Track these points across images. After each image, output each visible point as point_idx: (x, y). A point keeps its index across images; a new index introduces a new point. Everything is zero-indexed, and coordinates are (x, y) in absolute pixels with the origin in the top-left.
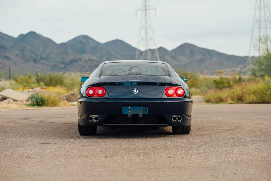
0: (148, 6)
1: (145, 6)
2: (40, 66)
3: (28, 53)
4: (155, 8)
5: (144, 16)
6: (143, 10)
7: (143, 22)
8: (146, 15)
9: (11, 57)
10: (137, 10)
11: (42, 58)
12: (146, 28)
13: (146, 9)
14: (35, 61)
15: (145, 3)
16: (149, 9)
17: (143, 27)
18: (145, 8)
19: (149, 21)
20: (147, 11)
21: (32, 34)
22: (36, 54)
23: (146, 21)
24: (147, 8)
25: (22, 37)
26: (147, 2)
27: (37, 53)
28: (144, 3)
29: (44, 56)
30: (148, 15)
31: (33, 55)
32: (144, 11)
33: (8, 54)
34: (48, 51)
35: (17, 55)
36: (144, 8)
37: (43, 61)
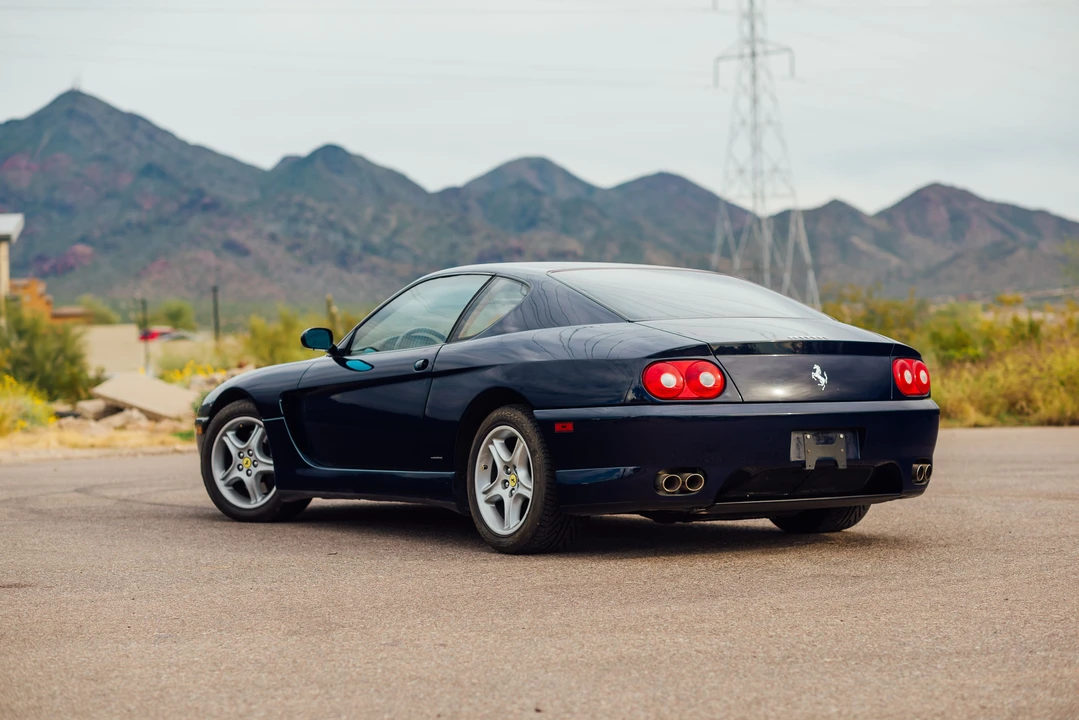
0: (762, 41)
1: (752, 40)
2: (363, 278)
3: (313, 229)
4: (788, 50)
5: (746, 79)
6: (741, 56)
7: (745, 104)
8: (754, 77)
9: (252, 244)
10: (720, 59)
11: (369, 248)
12: (755, 127)
13: (753, 55)
14: (344, 260)
15: (753, 28)
16: (766, 53)
17: (743, 123)
18: (753, 51)
19: (765, 101)
20: (760, 59)
21: (331, 156)
22: (347, 234)
23: (755, 101)
24: (759, 48)
25: (294, 168)
26: (759, 27)
27: (352, 228)
28: (746, 29)
29: (376, 239)
30: (762, 76)
31: (334, 237)
32: (748, 60)
33: (238, 235)
34: (393, 222)
35: (273, 238)
36: (747, 51)
37: (375, 260)
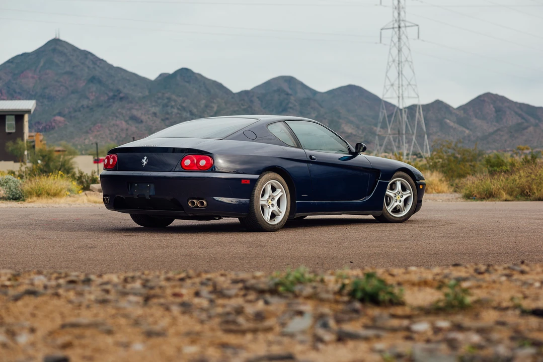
0: (404, 21)
1: (399, 20)
3: (175, 111)
4: (417, 25)
5: (396, 39)
6: (393, 28)
8: (399, 39)
9: (144, 118)
10: (382, 29)
12: (399, 63)
13: (399, 27)
15: (399, 14)
16: (406, 27)
17: (394, 61)
19: (405, 50)
20: (402, 29)
21: (184, 73)
23: (400, 51)
24: (402, 24)
25: (165, 79)
26: (402, 14)
28: (396, 15)
30: (403, 37)
32: (396, 30)
33: (137, 113)
34: (215, 108)
35: (155, 114)
36: (396, 25)
